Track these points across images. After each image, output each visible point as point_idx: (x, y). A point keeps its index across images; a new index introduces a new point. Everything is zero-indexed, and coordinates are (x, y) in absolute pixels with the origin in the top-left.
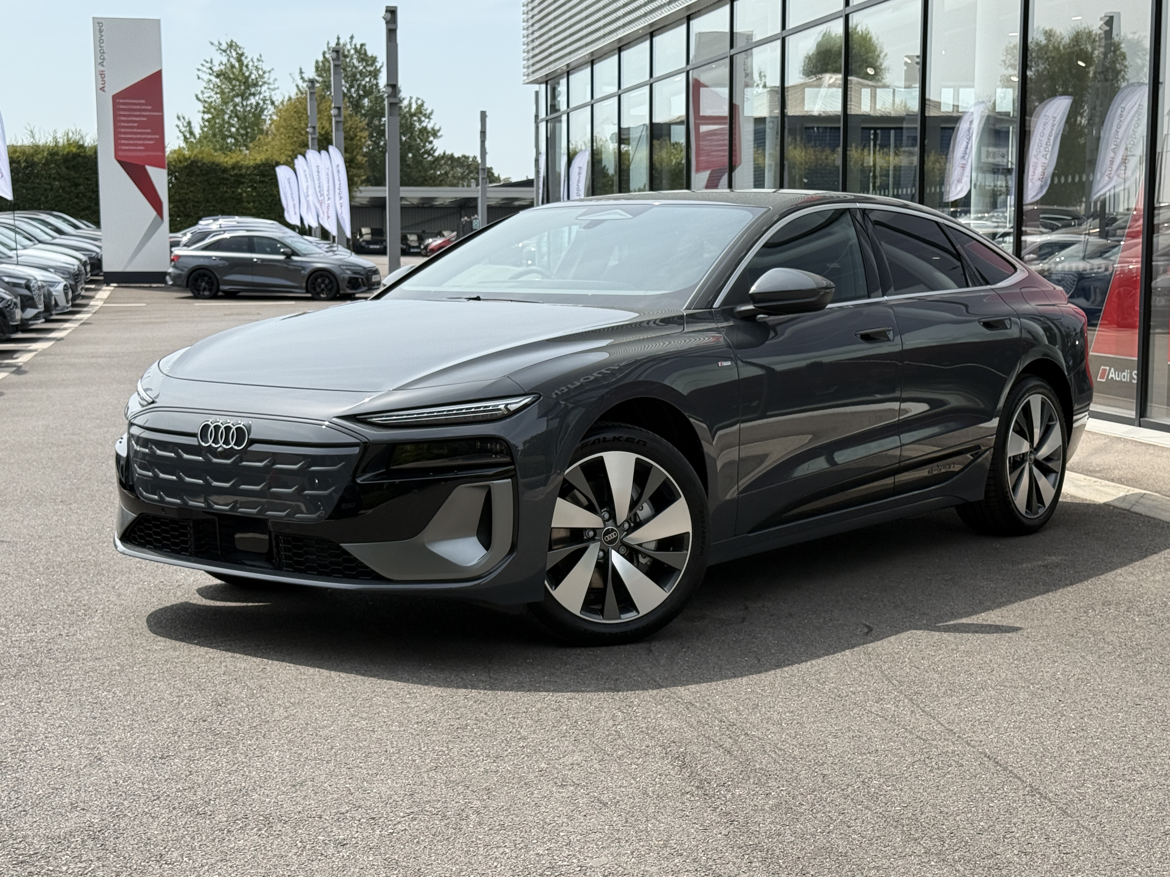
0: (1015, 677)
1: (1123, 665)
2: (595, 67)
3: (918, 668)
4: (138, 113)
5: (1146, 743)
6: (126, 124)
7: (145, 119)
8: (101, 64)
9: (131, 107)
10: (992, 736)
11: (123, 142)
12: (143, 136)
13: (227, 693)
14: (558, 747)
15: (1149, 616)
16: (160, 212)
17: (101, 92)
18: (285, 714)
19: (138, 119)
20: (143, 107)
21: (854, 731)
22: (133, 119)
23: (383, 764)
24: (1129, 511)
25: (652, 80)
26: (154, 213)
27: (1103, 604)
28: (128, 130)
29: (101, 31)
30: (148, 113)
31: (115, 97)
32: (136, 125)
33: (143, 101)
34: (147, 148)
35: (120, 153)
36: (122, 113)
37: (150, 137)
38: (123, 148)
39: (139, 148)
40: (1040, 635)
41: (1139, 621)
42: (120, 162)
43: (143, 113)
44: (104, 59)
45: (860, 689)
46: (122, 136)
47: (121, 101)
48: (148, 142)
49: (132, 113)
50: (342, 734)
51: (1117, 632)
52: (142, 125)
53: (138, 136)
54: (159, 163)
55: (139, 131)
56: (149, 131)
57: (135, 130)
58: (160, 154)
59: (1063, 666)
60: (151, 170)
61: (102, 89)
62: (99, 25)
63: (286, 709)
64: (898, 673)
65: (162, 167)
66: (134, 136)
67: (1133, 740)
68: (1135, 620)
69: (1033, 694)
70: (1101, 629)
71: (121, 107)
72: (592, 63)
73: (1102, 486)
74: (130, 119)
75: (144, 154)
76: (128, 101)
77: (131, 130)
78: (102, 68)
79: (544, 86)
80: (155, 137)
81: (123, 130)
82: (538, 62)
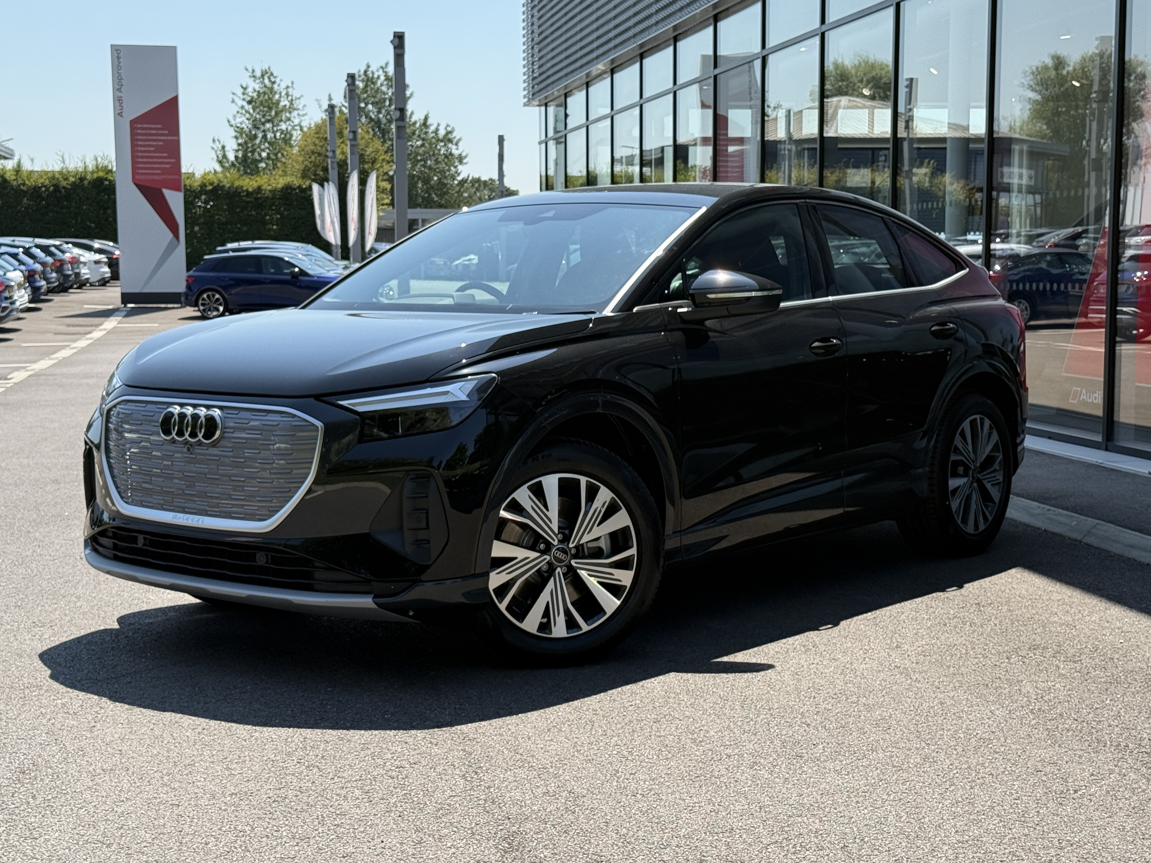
0: (912, 737)
1: (1033, 722)
2: (590, 89)
3: (808, 725)
4: (155, 138)
5: (1036, 819)
6: (143, 149)
7: (161, 143)
8: (119, 90)
9: (148, 132)
10: (866, 811)
11: (140, 166)
12: (161, 160)
13: (40, 756)
14: (377, 825)
15: (1075, 662)
16: (176, 235)
17: (119, 117)
18: (91, 784)
19: (154, 143)
20: (160, 132)
21: (714, 805)
22: (150, 143)
23: (171, 848)
24: (1081, 542)
25: (642, 101)
26: (170, 235)
27: (1030, 648)
28: (145, 154)
29: (118, 58)
30: (165, 138)
31: (133, 122)
32: (152, 149)
33: (160, 126)
34: (164, 171)
35: (137, 177)
36: (139, 137)
37: (166, 160)
38: (140, 171)
39: (156, 172)
40: (952, 685)
41: (1063, 669)
42: (137, 185)
43: (160, 138)
44: (122, 85)
45: (737, 751)
46: (140, 160)
47: (139, 126)
48: (164, 166)
49: (149, 137)
50: (141, 809)
51: (1036, 682)
52: (158, 149)
53: (155, 160)
54: (176, 186)
55: (156, 155)
56: (165, 155)
57: (152, 154)
58: (176, 177)
59: (968, 722)
60: (168, 193)
61: (120, 114)
62: (117, 51)
63: (93, 776)
64: (784, 732)
65: (179, 190)
66: (151, 160)
67: (1023, 816)
68: (1058, 667)
69: (926, 758)
70: (1020, 678)
71: (139, 131)
72: (588, 85)
73: (1055, 515)
74: (147, 143)
75: (160, 178)
76: (145, 126)
77: (147, 154)
78: (119, 94)
79: (543, 108)
80: (172, 161)
81: (140, 154)
82: (538, 84)
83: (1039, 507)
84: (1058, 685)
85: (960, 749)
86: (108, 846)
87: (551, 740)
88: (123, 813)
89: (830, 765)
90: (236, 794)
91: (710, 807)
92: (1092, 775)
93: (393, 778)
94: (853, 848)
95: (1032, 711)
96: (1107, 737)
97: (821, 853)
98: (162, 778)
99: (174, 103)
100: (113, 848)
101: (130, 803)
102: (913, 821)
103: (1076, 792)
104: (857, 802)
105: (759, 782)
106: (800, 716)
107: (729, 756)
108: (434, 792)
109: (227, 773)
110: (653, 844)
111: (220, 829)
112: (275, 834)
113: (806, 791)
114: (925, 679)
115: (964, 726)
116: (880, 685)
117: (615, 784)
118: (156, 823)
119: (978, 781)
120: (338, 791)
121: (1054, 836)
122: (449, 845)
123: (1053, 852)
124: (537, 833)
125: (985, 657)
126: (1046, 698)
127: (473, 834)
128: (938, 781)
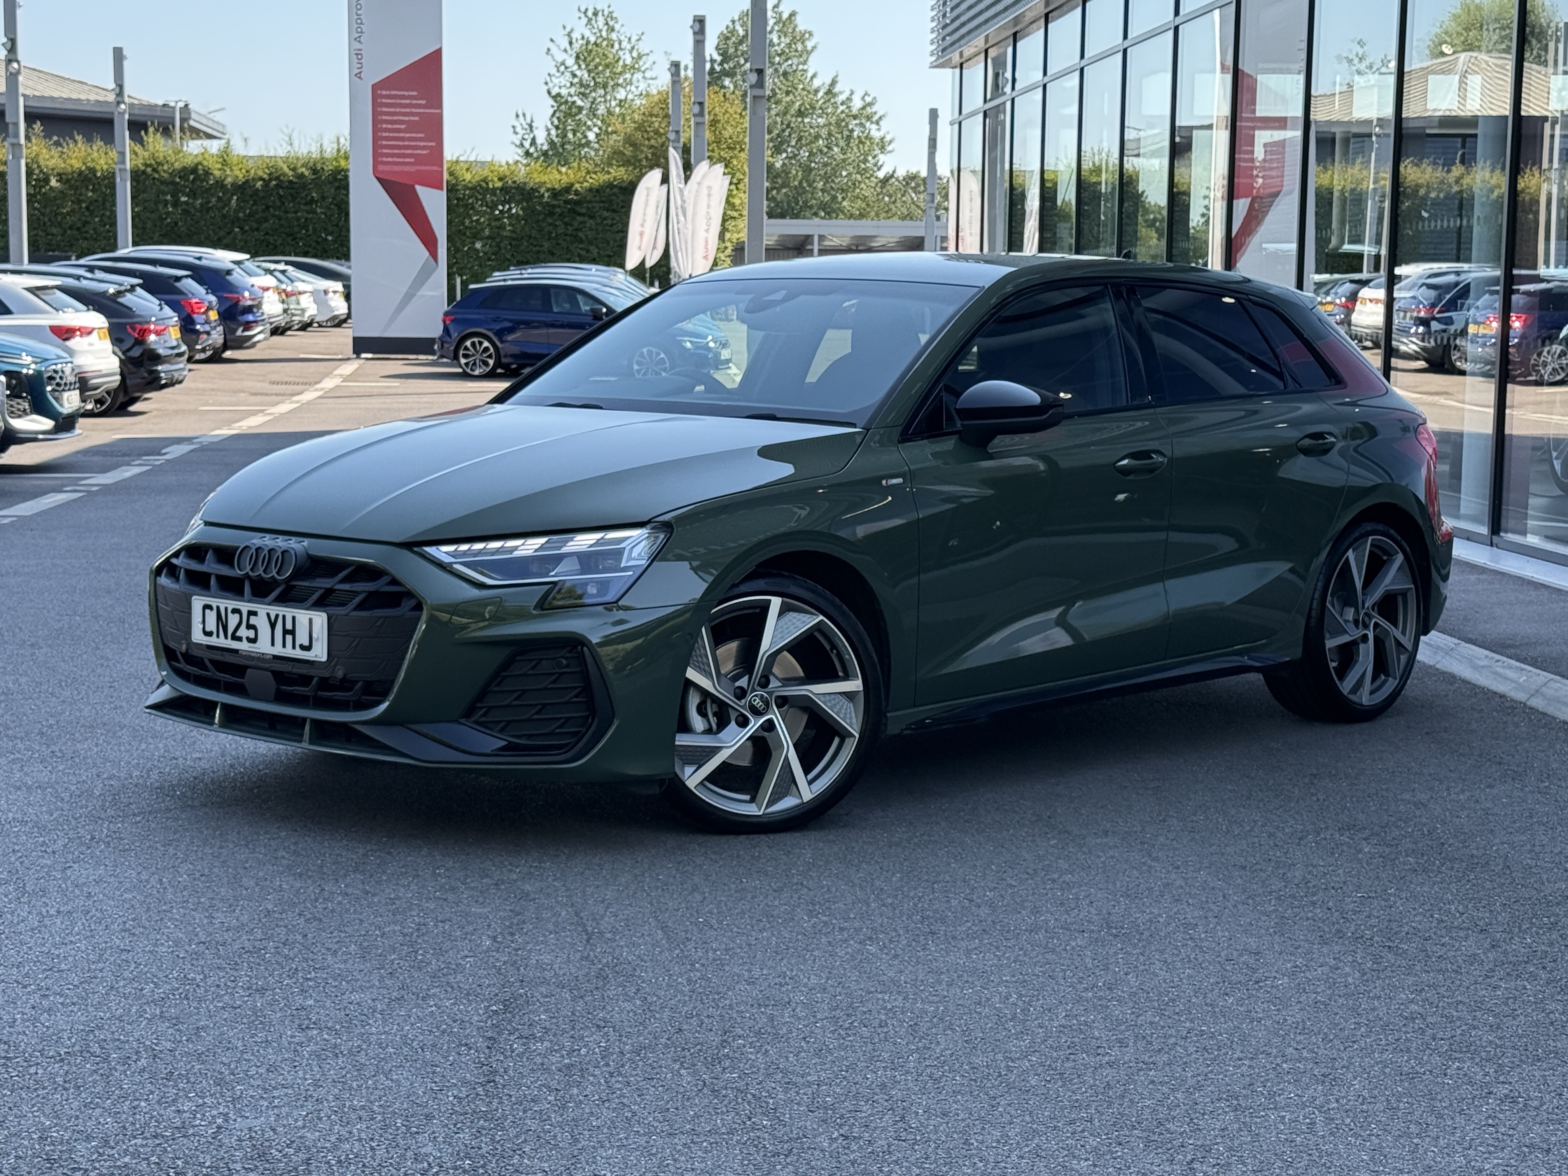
4: (408, 110)
6: (390, 126)
7: (417, 118)
8: (358, 40)
9: (398, 101)
11: (384, 151)
12: (415, 143)
16: (434, 254)
17: (356, 79)
19: (406, 118)
20: (414, 102)
22: (401, 118)
24: (1524, 704)
25: (1083, 63)
26: (427, 254)
28: (392, 135)
30: (422, 111)
31: (376, 87)
32: (403, 127)
33: (415, 93)
34: (419, 159)
35: (381, 168)
36: (384, 109)
37: (422, 144)
38: (385, 159)
39: (407, 160)
42: (377, 178)
43: (414, 110)
44: (362, 33)
46: (384, 143)
47: (384, 93)
48: (419, 152)
49: (398, 110)
52: (411, 127)
53: (407, 143)
54: (435, 182)
55: (408, 135)
56: (422, 135)
57: (402, 135)
58: (435, 168)
60: (422, 191)
61: (358, 75)
65: (440, 187)
66: (401, 143)
71: (384, 101)
72: (1015, 37)
73: (1503, 667)
74: (395, 118)
75: (413, 169)
76: (393, 93)
77: (396, 135)
78: (358, 46)
79: (958, 71)
80: (430, 144)
81: (384, 134)
82: (948, 35)
83: (1487, 657)
84: (1341, 871)
85: (1147, 934)
86: (25, 987)
87: (630, 905)
88: (58, 956)
89: (963, 944)
90: (204, 943)
91: (777, 980)
92: (1296, 967)
93: (404, 935)
94: (924, 1027)
95: (1278, 898)
96: (1353, 929)
97: (879, 1030)
98: (125, 923)
99: (434, 60)
100: (29, 989)
101: (72, 946)
102: (1020, 1003)
103: (1257, 982)
104: (967, 982)
105: (860, 957)
106: (968, 891)
107: (842, 929)
108: (446, 952)
109: (205, 921)
110: (680, 1013)
111: (166, 976)
112: (229, 984)
113: (910, 968)
114: (1168, 856)
115: (1175, 910)
116: (1104, 862)
117: (677, 952)
118: (93, 967)
119: (1142, 968)
120: (330, 946)
121: (1188, 1024)
122: (432, 1003)
123: (1173, 1040)
124: (546, 997)
125: (1271, 835)
126: (1311, 885)
127: (468, 994)
128: (1090, 965)
